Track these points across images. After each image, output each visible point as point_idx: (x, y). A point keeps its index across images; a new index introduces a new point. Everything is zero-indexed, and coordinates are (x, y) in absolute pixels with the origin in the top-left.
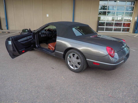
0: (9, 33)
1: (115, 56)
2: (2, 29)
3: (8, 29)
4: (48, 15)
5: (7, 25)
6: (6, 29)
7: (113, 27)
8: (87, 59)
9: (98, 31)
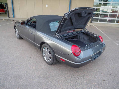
0: (13, 20)
1: (80, 55)
2: (10, 17)
3: (14, 17)
4: (47, 6)
5: (14, 14)
6: (13, 17)
7: (108, 18)
8: (56, 55)
9: (92, 22)
